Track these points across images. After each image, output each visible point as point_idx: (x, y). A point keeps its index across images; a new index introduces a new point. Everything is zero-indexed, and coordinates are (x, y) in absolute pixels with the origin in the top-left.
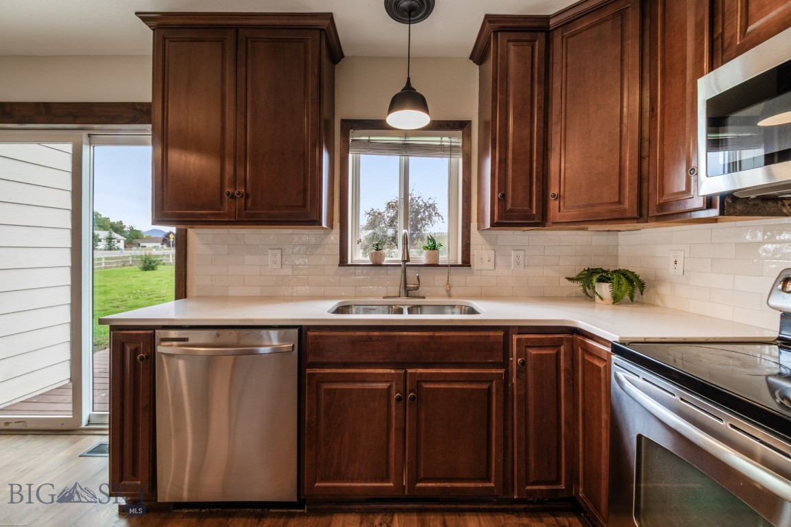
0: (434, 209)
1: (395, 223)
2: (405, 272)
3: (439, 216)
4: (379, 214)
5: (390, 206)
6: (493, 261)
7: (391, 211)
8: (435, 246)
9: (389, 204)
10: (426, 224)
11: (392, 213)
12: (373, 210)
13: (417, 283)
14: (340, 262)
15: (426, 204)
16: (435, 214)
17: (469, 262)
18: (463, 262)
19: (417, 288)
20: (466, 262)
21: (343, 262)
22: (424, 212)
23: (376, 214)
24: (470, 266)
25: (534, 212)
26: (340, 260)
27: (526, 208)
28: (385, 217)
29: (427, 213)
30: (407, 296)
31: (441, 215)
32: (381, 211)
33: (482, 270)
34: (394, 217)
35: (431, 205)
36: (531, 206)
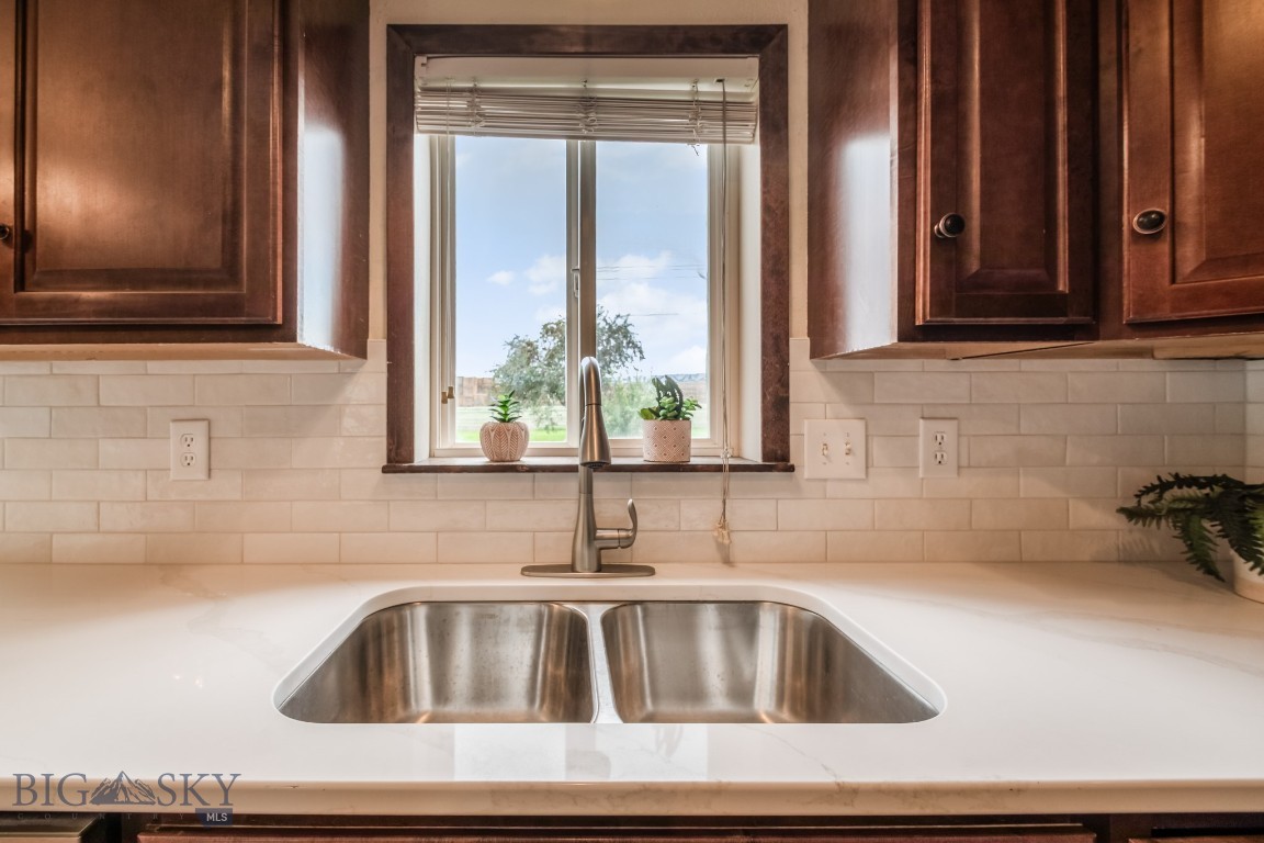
0: (626, 334)
1: (556, 360)
2: (589, 491)
3: (635, 346)
4: (529, 344)
5: (548, 331)
6: (860, 452)
7: (551, 338)
8: (678, 409)
9: (545, 326)
10: (611, 361)
11: (551, 342)
12: (517, 337)
13: (631, 526)
14: (389, 460)
15: (610, 327)
16: (628, 343)
17: (785, 457)
18: (765, 457)
19: (627, 543)
20: (778, 457)
21: (398, 457)
22: (608, 341)
23: (524, 344)
24: (791, 469)
25: (1063, 286)
26: (389, 451)
27: (1033, 272)
28: (540, 350)
29: (613, 342)
30: (601, 568)
31: (639, 344)
32: (532, 340)
33: (825, 480)
34: (554, 350)
35: (619, 328)
36: (1050, 264)
